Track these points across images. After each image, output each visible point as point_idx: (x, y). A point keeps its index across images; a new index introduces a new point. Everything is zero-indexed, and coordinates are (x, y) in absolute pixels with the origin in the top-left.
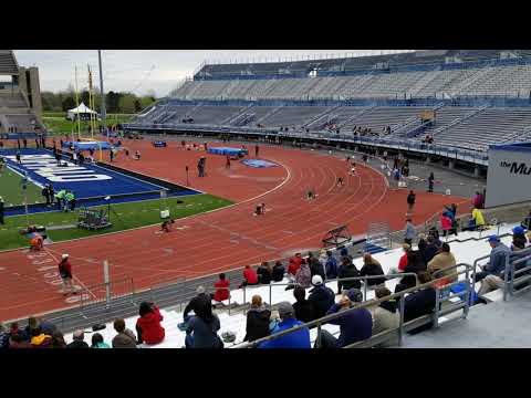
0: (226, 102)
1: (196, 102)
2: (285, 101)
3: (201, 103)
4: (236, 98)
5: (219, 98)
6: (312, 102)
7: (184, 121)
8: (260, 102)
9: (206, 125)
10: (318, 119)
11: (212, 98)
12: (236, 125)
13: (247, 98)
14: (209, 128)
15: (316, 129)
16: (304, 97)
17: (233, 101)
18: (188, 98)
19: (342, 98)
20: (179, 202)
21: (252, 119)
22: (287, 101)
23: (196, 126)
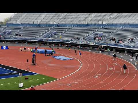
0: (39, 25)
1: (23, 25)
2: (73, 24)
3: (26, 26)
4: (45, 22)
5: (35, 23)
6: (88, 25)
7: (16, 35)
8: (58, 25)
9: (29, 37)
10: (92, 34)
11: (32, 22)
12: (46, 37)
13: (51, 23)
14: (31, 39)
15: (91, 39)
16: (83, 23)
17: (43, 24)
18: (18, 22)
19: (104, 23)
20: (26, 79)
21: (55, 34)
22: (74, 25)
23: (24, 38)
